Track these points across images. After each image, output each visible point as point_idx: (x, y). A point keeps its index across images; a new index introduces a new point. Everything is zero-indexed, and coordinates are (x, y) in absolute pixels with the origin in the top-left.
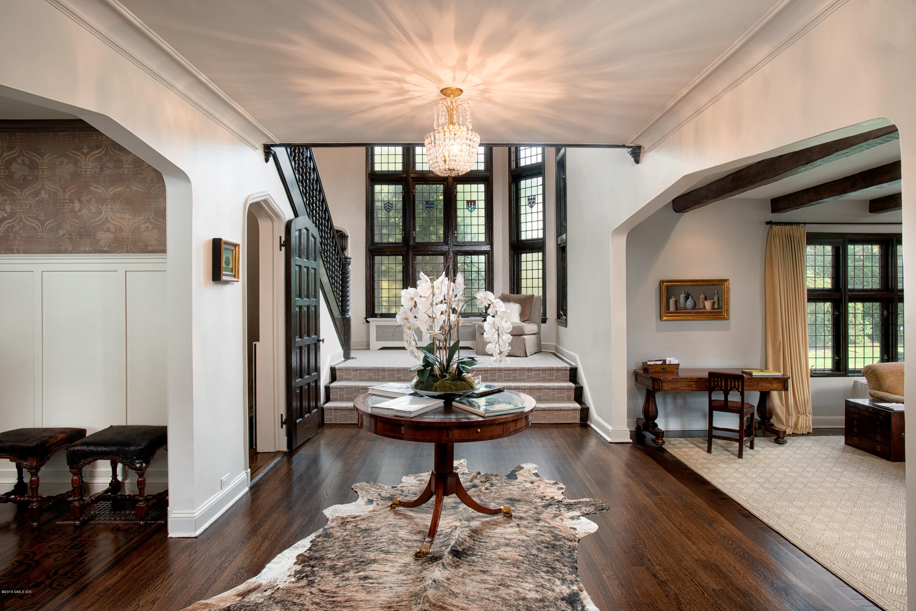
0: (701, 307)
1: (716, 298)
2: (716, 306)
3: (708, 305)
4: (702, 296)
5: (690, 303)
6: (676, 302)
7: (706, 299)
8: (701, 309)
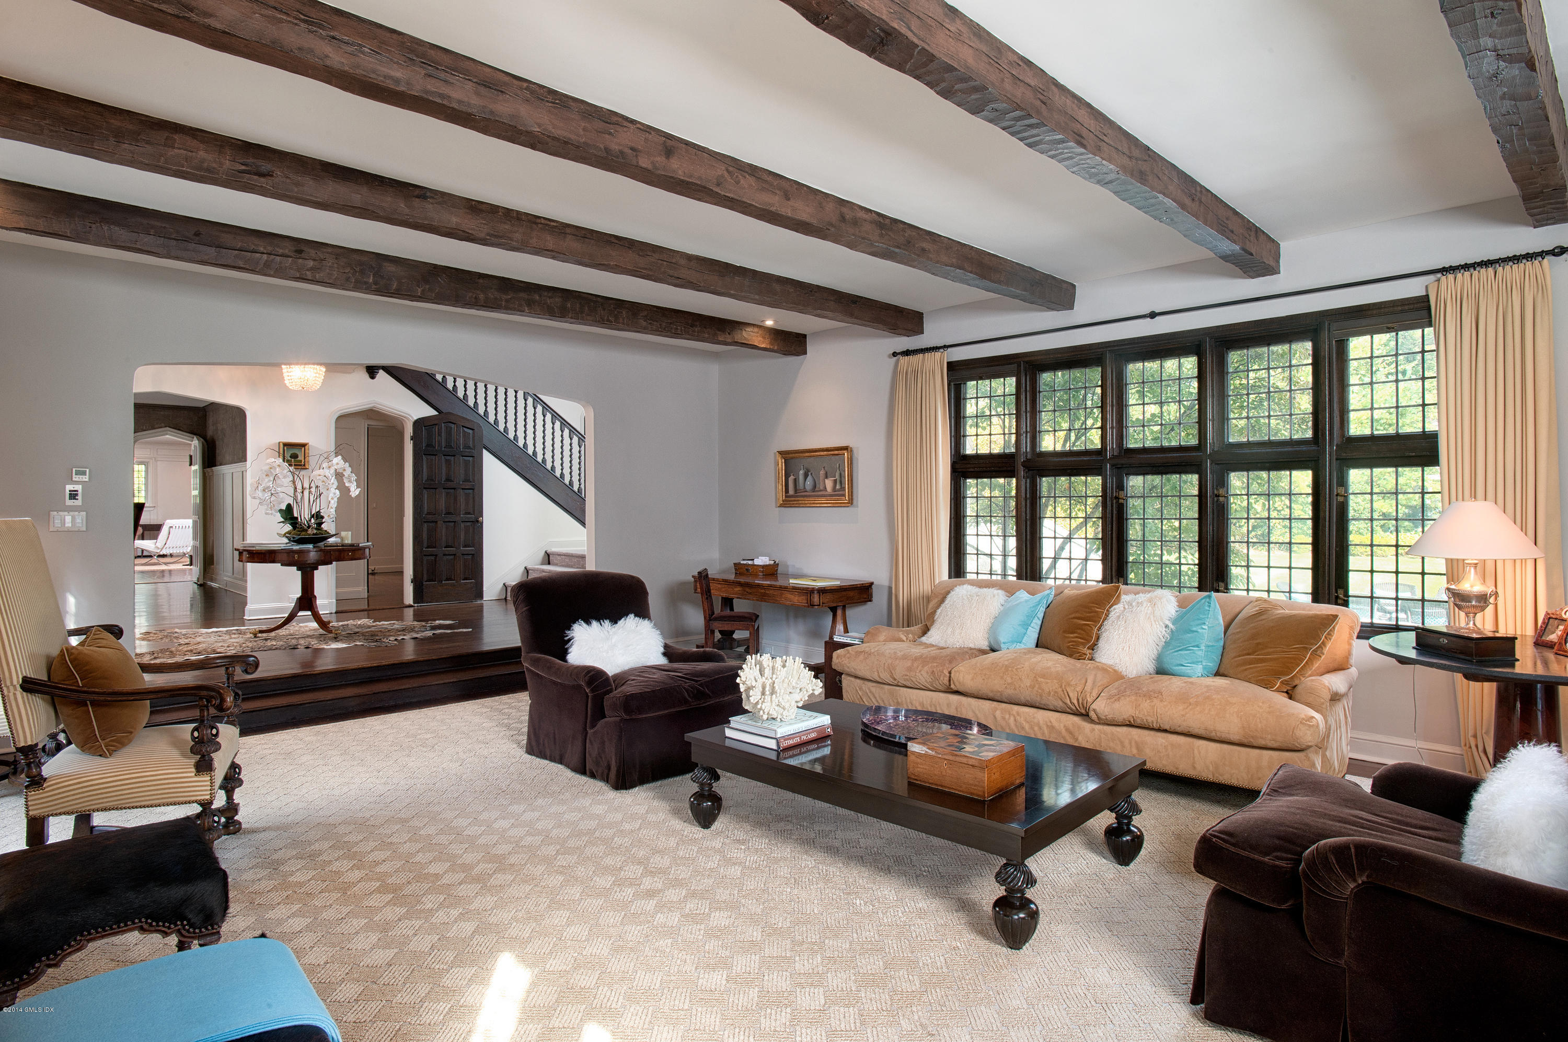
0: (821, 488)
1: (837, 477)
2: (838, 487)
3: (829, 484)
4: (822, 472)
5: (809, 482)
6: (795, 481)
7: (827, 477)
8: (821, 491)
